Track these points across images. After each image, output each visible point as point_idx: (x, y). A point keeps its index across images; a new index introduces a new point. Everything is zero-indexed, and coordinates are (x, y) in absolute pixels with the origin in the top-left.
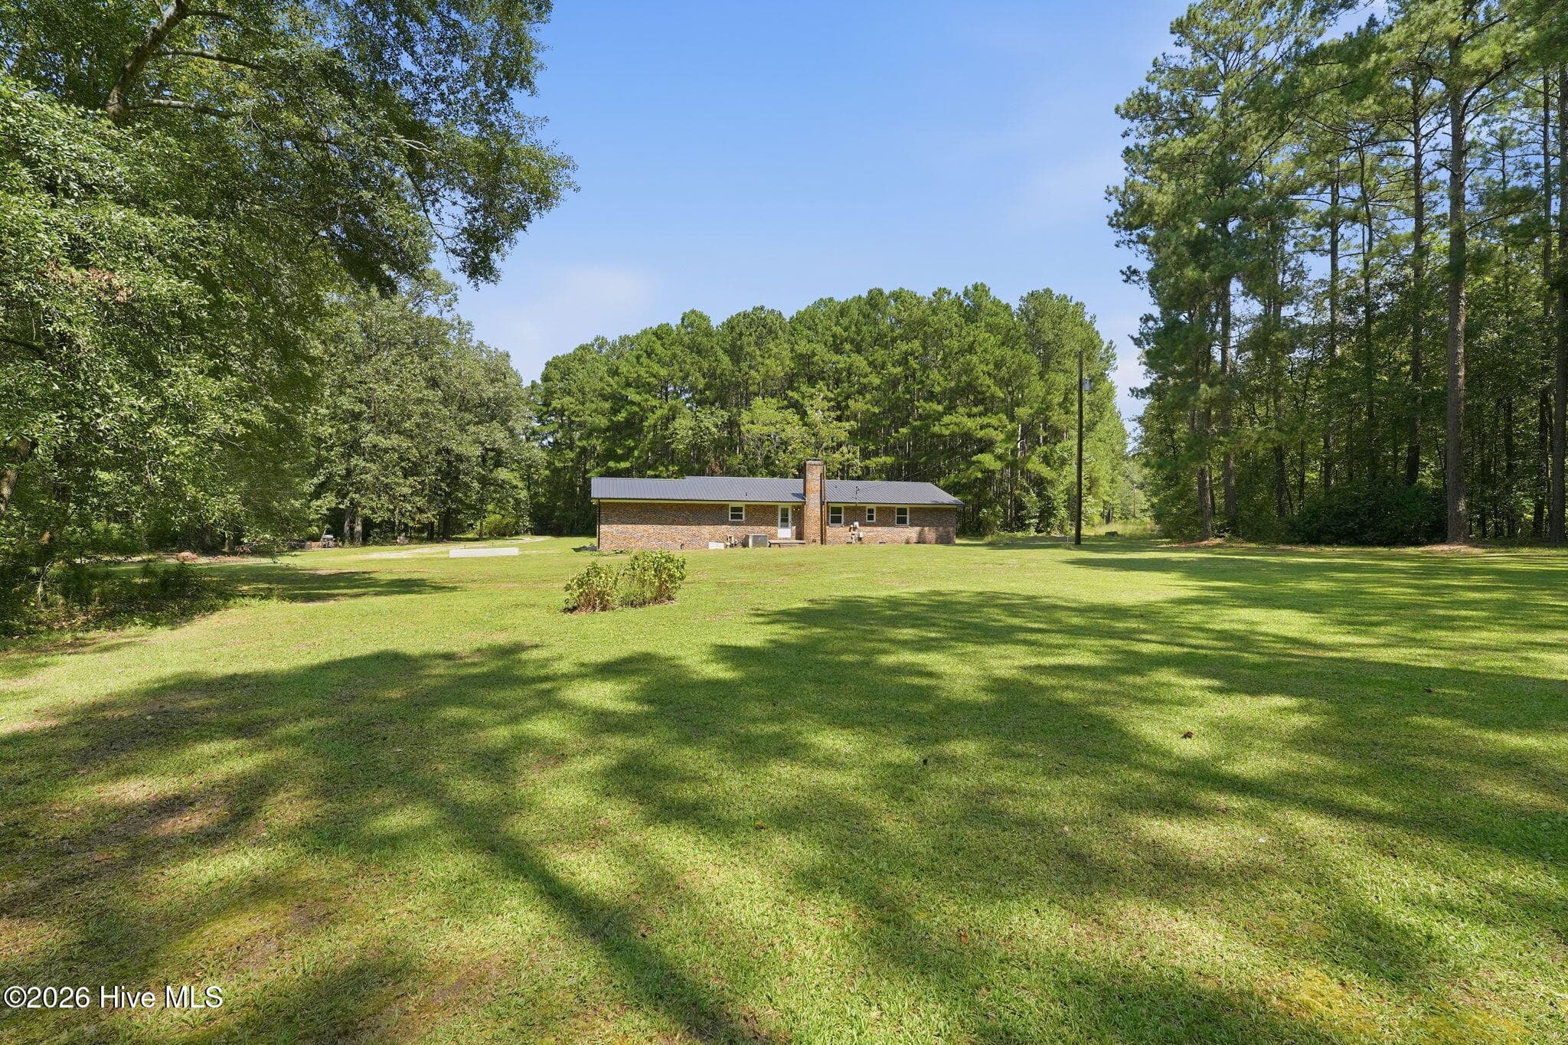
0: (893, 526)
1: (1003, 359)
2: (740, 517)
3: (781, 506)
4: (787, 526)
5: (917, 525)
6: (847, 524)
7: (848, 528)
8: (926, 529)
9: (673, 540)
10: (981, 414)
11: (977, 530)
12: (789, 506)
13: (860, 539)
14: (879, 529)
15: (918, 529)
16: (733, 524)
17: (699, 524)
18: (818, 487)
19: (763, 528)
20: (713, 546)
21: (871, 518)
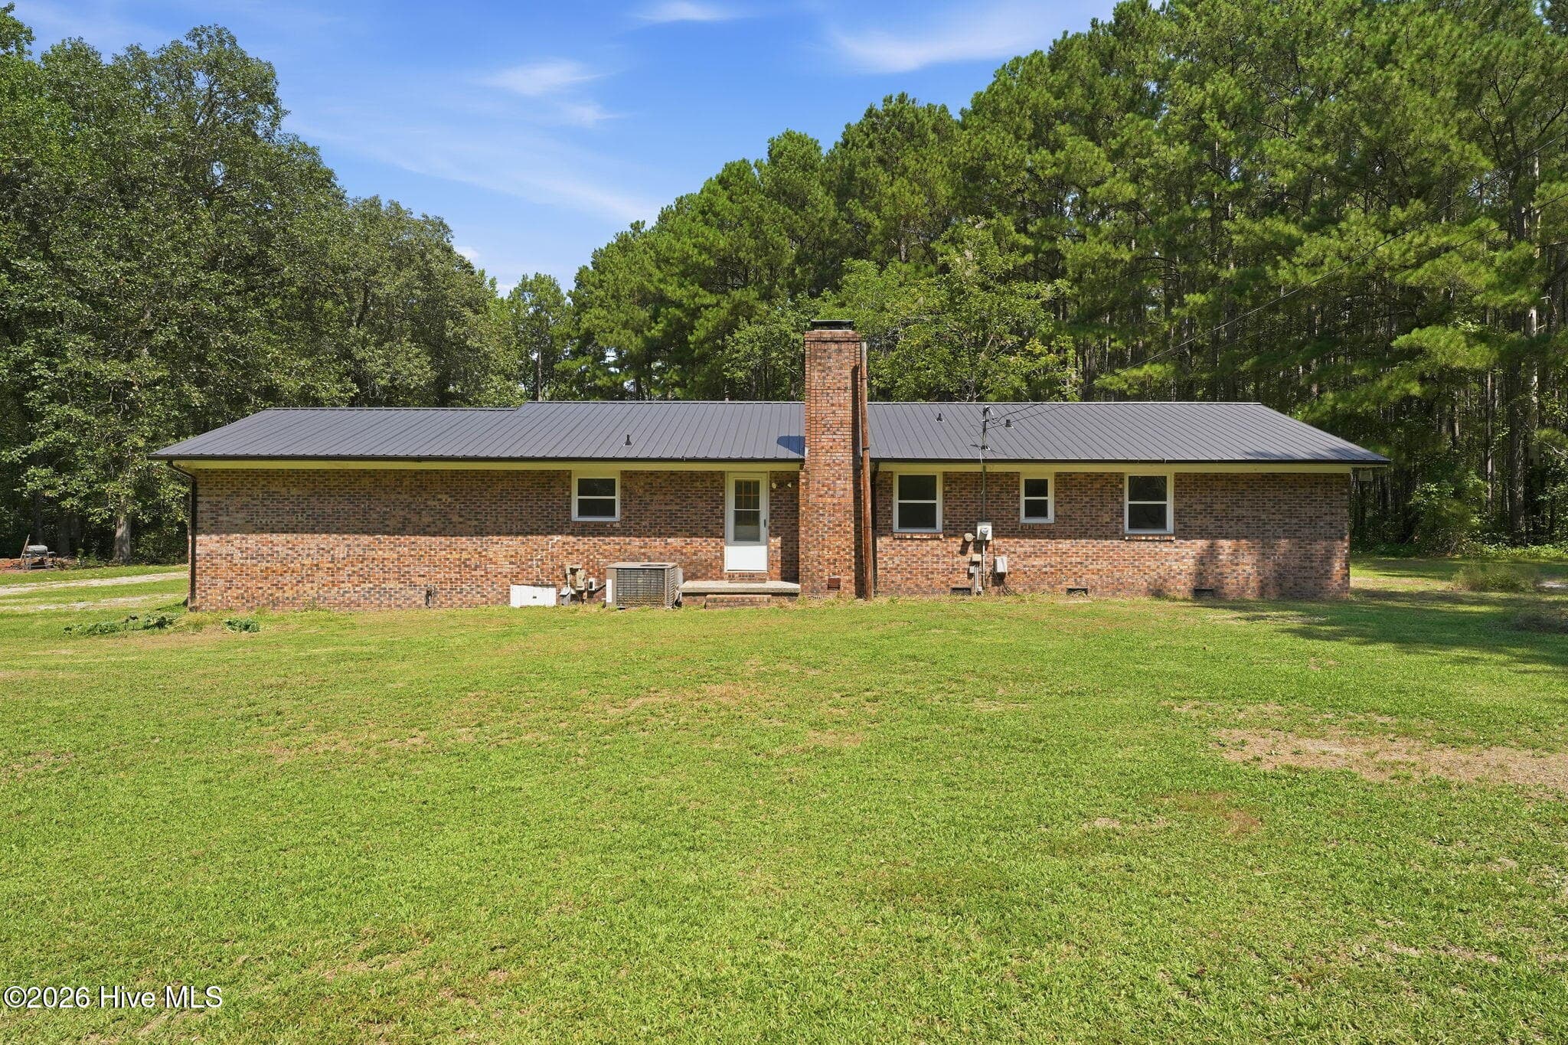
0: (1117, 535)
1: (1488, 67)
2: (608, 509)
3: (735, 473)
4: (755, 538)
5: (1202, 534)
6: (953, 530)
7: (955, 544)
8: (1226, 545)
9: (403, 577)
10: (1415, 222)
11: (1404, 537)
12: (760, 474)
13: (999, 578)
14: (1065, 545)
15: (1201, 544)
16: (583, 531)
17: (480, 533)
18: (847, 414)
19: (675, 542)
20: (522, 596)
21: (1037, 509)
